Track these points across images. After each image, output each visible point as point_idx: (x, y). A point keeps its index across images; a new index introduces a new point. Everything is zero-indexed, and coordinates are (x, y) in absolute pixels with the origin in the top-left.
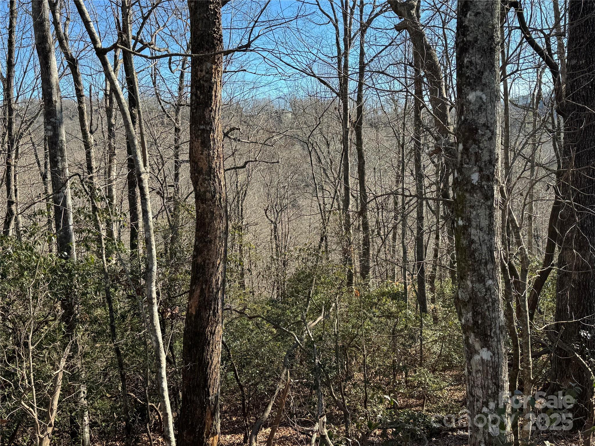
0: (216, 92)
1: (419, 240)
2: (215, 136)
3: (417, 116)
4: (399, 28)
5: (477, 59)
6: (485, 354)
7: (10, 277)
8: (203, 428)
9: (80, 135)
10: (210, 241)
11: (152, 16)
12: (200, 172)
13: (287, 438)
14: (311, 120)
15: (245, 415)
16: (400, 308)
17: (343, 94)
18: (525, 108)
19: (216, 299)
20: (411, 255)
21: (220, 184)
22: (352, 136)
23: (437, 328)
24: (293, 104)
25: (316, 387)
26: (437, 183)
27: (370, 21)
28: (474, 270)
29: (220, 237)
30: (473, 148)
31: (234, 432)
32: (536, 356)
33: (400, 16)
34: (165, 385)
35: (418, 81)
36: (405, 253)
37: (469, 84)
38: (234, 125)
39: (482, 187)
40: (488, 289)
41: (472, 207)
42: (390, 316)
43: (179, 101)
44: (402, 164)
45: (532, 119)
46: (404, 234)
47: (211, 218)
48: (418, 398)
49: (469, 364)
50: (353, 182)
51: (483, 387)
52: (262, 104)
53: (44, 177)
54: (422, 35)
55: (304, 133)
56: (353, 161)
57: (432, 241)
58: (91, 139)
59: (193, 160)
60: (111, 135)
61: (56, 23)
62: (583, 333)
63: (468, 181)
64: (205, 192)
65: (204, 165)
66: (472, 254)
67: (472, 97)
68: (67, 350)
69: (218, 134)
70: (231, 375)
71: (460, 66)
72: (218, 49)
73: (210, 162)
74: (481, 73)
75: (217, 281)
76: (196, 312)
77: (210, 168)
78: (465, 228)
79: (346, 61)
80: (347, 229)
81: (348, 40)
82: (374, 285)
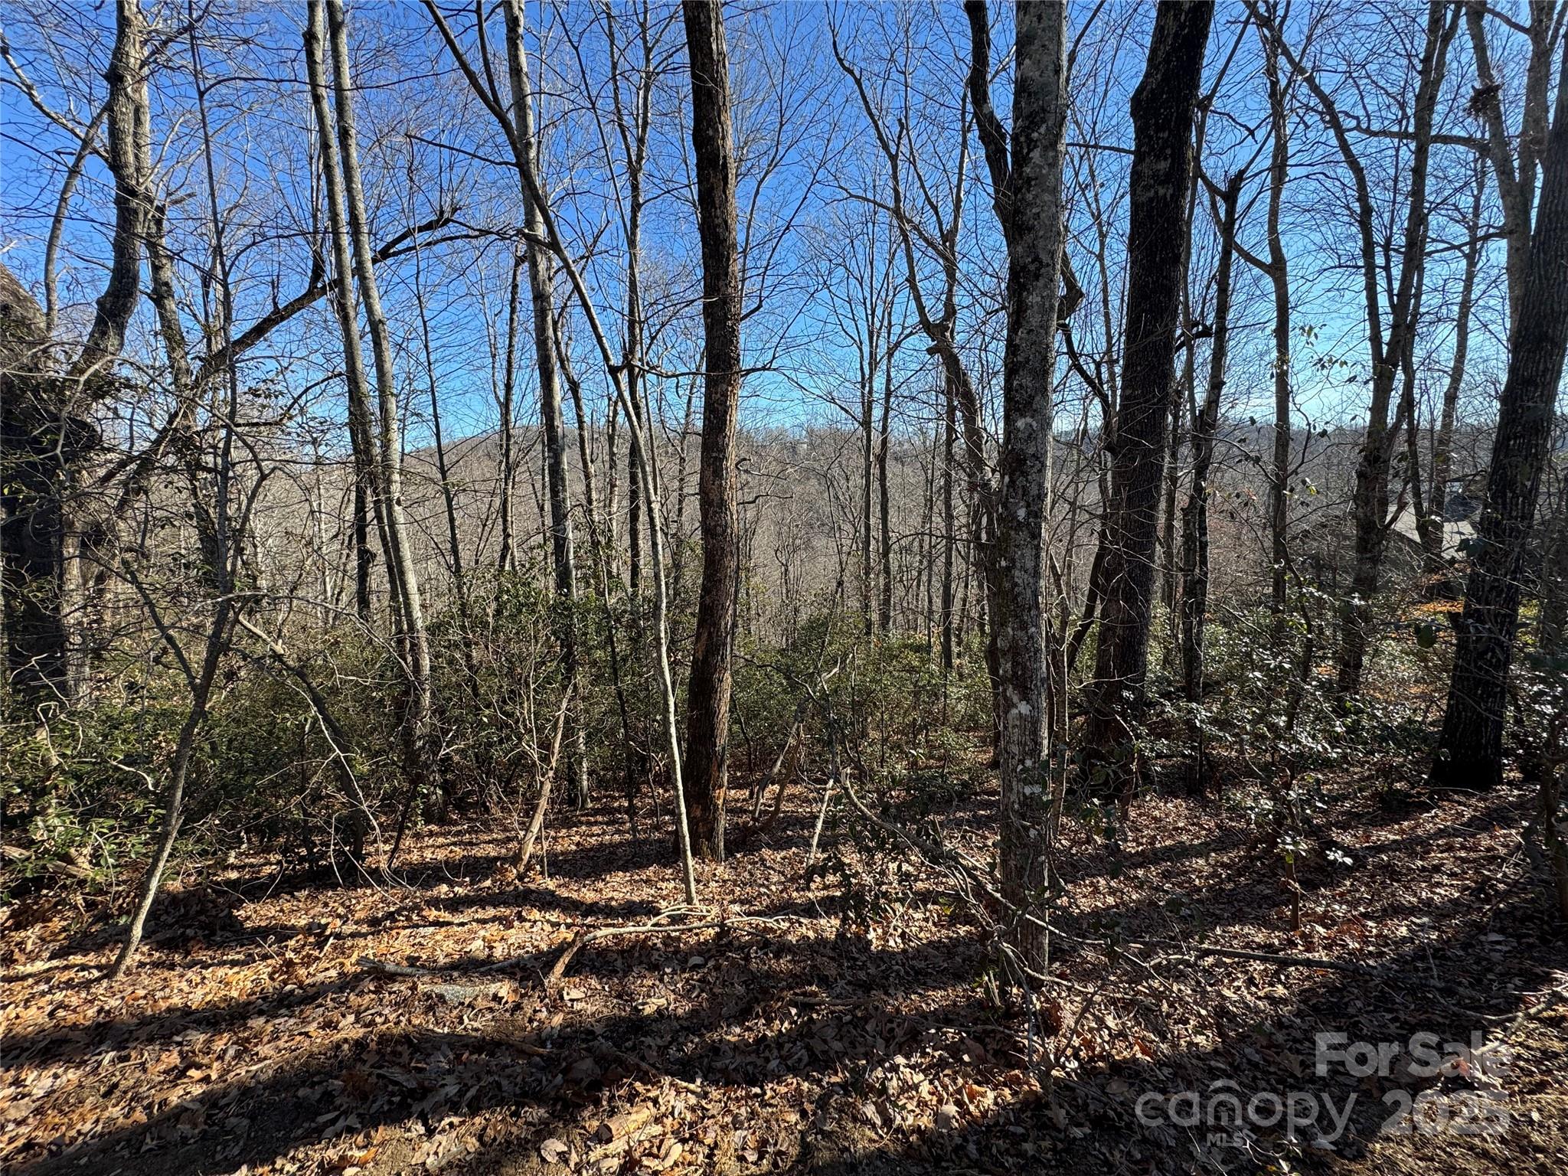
1: (947, 587)
2: (728, 464)
3: (949, 452)
4: (931, 351)
5: (1027, 381)
6: (1024, 708)
7: (506, 614)
8: (710, 779)
9: (581, 465)
10: (720, 581)
11: (660, 336)
12: (711, 504)
13: (795, 796)
14: (829, 450)
15: (751, 770)
16: (922, 661)
17: (866, 424)
18: (1070, 445)
19: (725, 644)
20: (938, 603)
21: (732, 519)
22: (875, 470)
23: (963, 684)
24: (811, 433)
25: (830, 743)
26: (967, 525)
27: (898, 344)
28: (1016, 616)
29: (730, 576)
30: (1020, 481)
31: (740, 787)
32: (1072, 717)
33: (933, 338)
34: (673, 730)
35: (951, 411)
36: (930, 602)
37: (1019, 410)
38: (743, 456)
39: (1029, 524)
40: (1031, 637)
41: (1017, 546)
42: (912, 670)
43: (686, 428)
44: (930, 503)
45: (1076, 457)
46: (929, 581)
47: (721, 555)
48: (939, 759)
49: (1006, 718)
51: (1019, 743)
52: (776, 433)
53: (542, 509)
54: (957, 361)
55: (821, 466)
56: (875, 498)
57: (961, 590)
58: (592, 469)
59: (704, 492)
60: (613, 465)
61: (557, 343)
62: (1125, 694)
63: (1015, 517)
64: (714, 527)
65: (714, 496)
66: (1016, 598)
67: (1021, 424)
68: (569, 691)
69: (730, 464)
70: (736, 728)
71: (1008, 390)
72: (736, 369)
73: (722, 493)
74: (1032, 397)
75: (726, 624)
76: (703, 657)
77: (722, 499)
78: (1008, 569)
79: (871, 388)
80: (867, 574)
81: (874, 364)
82: (895, 636)
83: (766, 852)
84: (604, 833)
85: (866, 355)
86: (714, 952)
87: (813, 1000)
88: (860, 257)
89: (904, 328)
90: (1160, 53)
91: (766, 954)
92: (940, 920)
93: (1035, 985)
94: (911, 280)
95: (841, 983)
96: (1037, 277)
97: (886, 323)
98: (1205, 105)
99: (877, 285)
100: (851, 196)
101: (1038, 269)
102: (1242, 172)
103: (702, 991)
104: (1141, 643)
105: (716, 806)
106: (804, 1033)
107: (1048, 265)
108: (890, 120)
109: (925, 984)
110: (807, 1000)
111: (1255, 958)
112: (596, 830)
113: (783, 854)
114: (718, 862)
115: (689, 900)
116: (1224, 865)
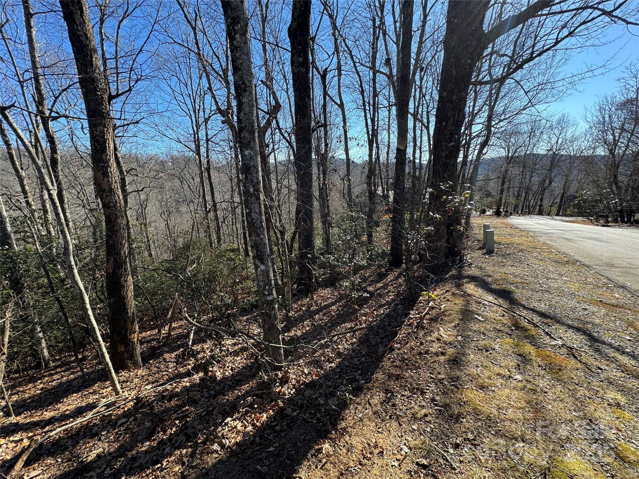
0: (109, 144)
2: (112, 170)
4: (223, 122)
5: (247, 135)
6: (263, 267)
8: (127, 331)
10: (117, 231)
12: (104, 191)
15: (157, 320)
17: (198, 153)
19: (125, 262)
21: (119, 198)
22: (205, 174)
27: (209, 117)
28: (255, 232)
29: (123, 228)
30: (249, 177)
33: (224, 116)
37: (245, 147)
39: (255, 194)
40: (262, 239)
41: (252, 203)
42: (232, 260)
47: (116, 217)
49: (257, 273)
50: (208, 198)
58: (23, 174)
62: (309, 255)
63: (249, 192)
64: (109, 203)
66: (254, 224)
67: (246, 153)
73: (110, 185)
75: (125, 252)
76: (113, 271)
77: (111, 188)
78: (249, 213)
79: (198, 136)
81: (198, 126)
82: (224, 246)
83: (167, 356)
84: (62, 377)
85: (194, 122)
86: (134, 412)
87: (187, 413)
88: (184, 73)
89: (211, 111)
90: (295, 14)
91: (163, 402)
92: (247, 357)
93: (279, 368)
94: (210, 88)
95: (202, 399)
96: (245, 91)
97: (202, 107)
98: (313, 39)
99: (195, 89)
100: (175, 42)
101: (245, 87)
102: (327, 69)
103: (126, 434)
104: (312, 237)
105: (133, 343)
106: (182, 430)
107: (249, 87)
108: (191, 10)
109: (241, 384)
110: (184, 414)
111: (347, 333)
112: (55, 377)
113: (175, 353)
114: (139, 368)
115: (117, 393)
116: (340, 306)
